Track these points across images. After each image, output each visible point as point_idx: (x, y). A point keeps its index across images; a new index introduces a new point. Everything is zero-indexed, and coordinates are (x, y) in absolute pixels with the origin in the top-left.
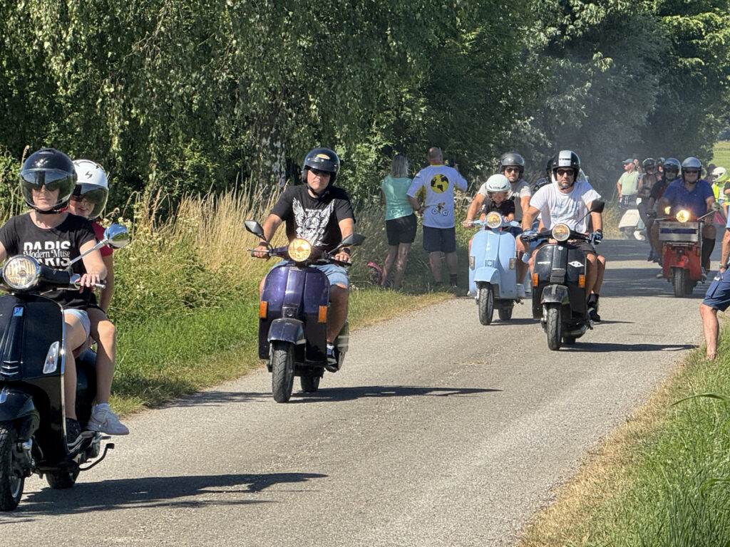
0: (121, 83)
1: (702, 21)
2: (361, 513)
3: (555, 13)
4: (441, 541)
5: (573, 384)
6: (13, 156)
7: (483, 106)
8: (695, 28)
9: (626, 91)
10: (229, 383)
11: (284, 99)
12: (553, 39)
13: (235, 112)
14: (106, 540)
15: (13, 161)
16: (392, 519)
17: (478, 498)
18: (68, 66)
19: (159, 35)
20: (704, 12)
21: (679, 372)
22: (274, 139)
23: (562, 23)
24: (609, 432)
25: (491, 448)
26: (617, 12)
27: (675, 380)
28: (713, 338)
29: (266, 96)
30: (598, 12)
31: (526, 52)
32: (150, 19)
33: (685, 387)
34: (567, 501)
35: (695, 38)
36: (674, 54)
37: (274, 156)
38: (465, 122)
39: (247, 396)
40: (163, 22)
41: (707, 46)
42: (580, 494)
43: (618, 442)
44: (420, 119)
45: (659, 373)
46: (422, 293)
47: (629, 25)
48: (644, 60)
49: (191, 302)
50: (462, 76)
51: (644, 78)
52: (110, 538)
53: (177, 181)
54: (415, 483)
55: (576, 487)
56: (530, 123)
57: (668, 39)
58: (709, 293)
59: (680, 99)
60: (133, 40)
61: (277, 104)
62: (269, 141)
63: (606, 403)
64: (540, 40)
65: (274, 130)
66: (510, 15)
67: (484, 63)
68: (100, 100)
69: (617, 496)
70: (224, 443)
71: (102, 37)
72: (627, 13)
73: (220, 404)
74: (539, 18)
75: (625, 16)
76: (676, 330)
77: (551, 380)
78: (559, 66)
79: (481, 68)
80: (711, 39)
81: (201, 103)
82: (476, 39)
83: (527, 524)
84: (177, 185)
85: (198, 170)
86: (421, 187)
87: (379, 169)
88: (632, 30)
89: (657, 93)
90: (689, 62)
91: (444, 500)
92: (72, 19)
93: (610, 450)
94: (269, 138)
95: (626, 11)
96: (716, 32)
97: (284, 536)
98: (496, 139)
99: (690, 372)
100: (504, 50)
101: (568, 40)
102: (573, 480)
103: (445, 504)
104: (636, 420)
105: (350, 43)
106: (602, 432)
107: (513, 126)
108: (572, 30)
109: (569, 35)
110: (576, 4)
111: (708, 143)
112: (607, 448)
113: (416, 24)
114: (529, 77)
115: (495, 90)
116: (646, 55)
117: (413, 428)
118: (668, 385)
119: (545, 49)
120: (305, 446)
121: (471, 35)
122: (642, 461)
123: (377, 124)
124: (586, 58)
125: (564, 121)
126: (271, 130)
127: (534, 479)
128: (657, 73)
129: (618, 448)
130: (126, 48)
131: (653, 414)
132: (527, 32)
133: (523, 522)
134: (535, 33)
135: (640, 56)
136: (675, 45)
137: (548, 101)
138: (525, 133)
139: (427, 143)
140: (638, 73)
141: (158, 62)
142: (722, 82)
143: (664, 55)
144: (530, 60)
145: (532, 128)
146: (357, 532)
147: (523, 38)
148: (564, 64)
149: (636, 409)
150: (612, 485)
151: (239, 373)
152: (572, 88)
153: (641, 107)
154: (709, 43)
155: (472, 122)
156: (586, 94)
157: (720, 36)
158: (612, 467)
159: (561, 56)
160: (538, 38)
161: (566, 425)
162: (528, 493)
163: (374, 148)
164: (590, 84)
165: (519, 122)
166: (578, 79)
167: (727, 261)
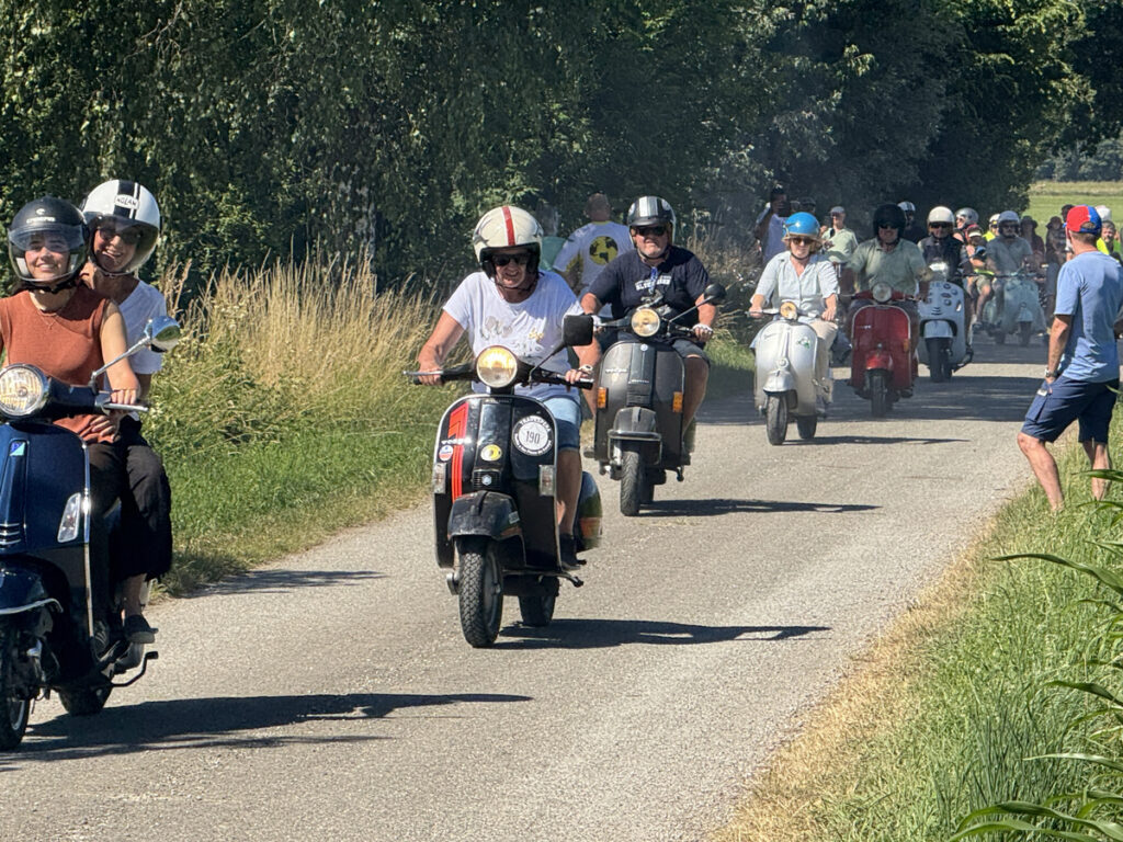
0: (120, 98)
2: (504, 754)
4: (629, 796)
5: (823, 554)
7: (676, 129)
8: (1000, 7)
9: (894, 105)
10: (295, 557)
11: (372, 122)
12: (782, 25)
14: (114, 798)
16: (552, 763)
17: (684, 728)
19: (177, 25)
21: (986, 535)
22: (358, 184)
24: (882, 627)
25: (702, 653)
27: (980, 547)
29: (343, 117)
31: (741, 46)
34: (820, 732)
35: (1000, 23)
36: (967, 48)
37: (357, 208)
38: (649, 156)
40: (183, 5)
41: (1019, 36)
42: (840, 721)
43: (896, 642)
45: (955, 537)
48: (922, 58)
49: (235, 434)
50: (645, 84)
51: (922, 83)
52: (121, 796)
53: (207, 249)
54: (586, 707)
55: (835, 711)
56: (749, 155)
57: (959, 25)
58: (1032, 414)
59: (979, 116)
62: (349, 187)
63: (876, 583)
64: (762, 28)
65: (357, 169)
67: (679, 63)
68: (87, 123)
69: (897, 724)
70: (291, 648)
71: (90, 26)
73: (283, 589)
76: (979, 470)
77: (791, 548)
78: (792, 68)
79: (674, 71)
80: (1025, 25)
81: (244, 128)
82: (665, 27)
83: (761, 768)
84: (207, 255)
85: (240, 232)
86: (576, 255)
88: (903, 11)
89: (944, 106)
90: (990, 59)
91: (632, 732)
93: (884, 654)
94: (350, 182)
96: (1032, 14)
97: (387, 791)
98: (696, 181)
100: (708, 43)
101: (806, 27)
102: (831, 700)
103: (634, 739)
104: (922, 607)
105: (471, 37)
106: (872, 625)
107: (723, 160)
108: (811, 12)
109: (806, 19)
111: (1021, 184)
112: (880, 652)
114: (746, 82)
115: (695, 104)
116: (926, 50)
118: (971, 555)
119: (771, 42)
120: (415, 652)
121: (659, 21)
122: (934, 671)
123: (516, 158)
124: (833, 55)
125: (800, 151)
126: (354, 170)
127: (769, 699)
128: (943, 76)
129: (897, 651)
130: (125, 44)
131: (947, 597)
132: (744, 15)
133: (754, 764)
134: (756, 15)
135: (917, 51)
136: (970, 33)
137: (775, 121)
138: (740, 171)
139: (591, 186)
140: (914, 78)
141: (176, 66)
142: (1042, 91)
143: (953, 50)
144: (747, 59)
145: (751, 163)
146: (499, 782)
147: (736, 24)
148: (799, 64)
149: (922, 592)
150: (889, 708)
151: (310, 541)
152: (810, 100)
153: (918, 128)
154: (1022, 30)
155: (661, 154)
156: (833, 109)
157: (1039, 19)
158: (888, 679)
159: (795, 51)
160: (759, 25)
161: (815, 617)
162: (760, 719)
163: (509, 196)
164: (840, 94)
165: (731, 153)
166: (821, 86)
167: (1057, 365)
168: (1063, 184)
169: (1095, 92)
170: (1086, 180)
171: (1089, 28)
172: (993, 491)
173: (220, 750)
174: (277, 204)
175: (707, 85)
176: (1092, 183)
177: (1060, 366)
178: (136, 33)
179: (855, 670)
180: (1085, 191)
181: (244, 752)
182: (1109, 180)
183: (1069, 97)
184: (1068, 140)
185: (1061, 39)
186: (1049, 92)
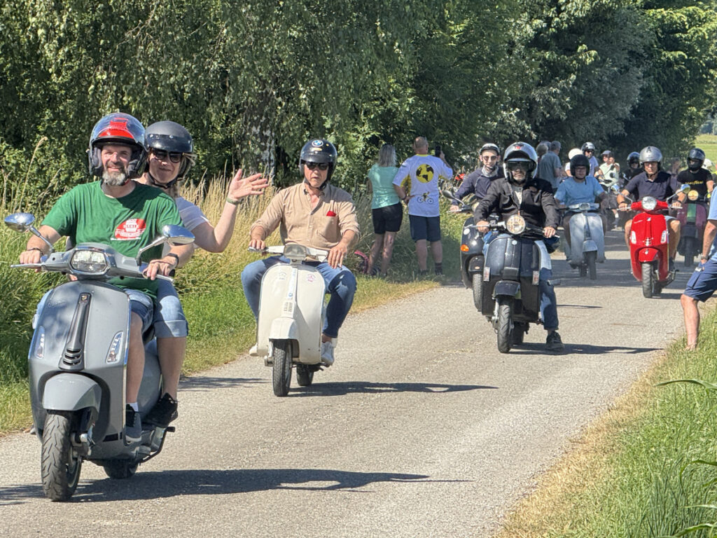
0: (114, 70)
1: (685, 14)
3: (541, 5)
4: (424, 528)
5: (555, 373)
6: (7, 143)
7: (469, 96)
8: (679, 21)
9: (610, 83)
10: (217, 369)
11: (274, 88)
12: (539, 31)
13: (226, 100)
14: (94, 523)
15: (7, 148)
16: (376, 505)
18: (61, 53)
19: (152, 24)
20: (687, 6)
22: (264, 128)
23: (548, 16)
24: (591, 421)
25: (475, 436)
26: (603, 5)
27: (656, 370)
28: (694, 328)
29: (256, 85)
30: (583, 5)
31: (512, 44)
32: (143, 8)
33: (667, 377)
34: (548, 489)
35: (678, 31)
36: (657, 47)
37: (263, 144)
38: (452, 113)
39: (234, 382)
40: (156, 11)
41: (690, 41)
42: (562, 482)
43: (600, 431)
44: (408, 110)
45: (640, 363)
46: (407, 281)
47: (614, 19)
48: (628, 53)
49: (181, 288)
50: (449, 67)
51: (628, 70)
52: (99, 521)
55: (558, 475)
56: (516, 114)
57: (652, 32)
58: (690, 283)
59: (664, 92)
60: (126, 29)
61: (267, 93)
62: (258, 130)
63: (588, 392)
64: (526, 32)
65: (264, 118)
66: (497, 7)
67: (471, 54)
68: (92, 87)
70: (211, 428)
71: (96, 25)
72: (612, 6)
73: (208, 389)
74: (525, 11)
75: (610, 9)
76: (657, 320)
78: (544, 58)
79: (468, 58)
80: (694, 33)
81: (193, 91)
82: (464, 30)
83: (510, 511)
86: (407, 176)
87: (367, 158)
88: (616, 24)
89: (641, 85)
90: (672, 55)
92: (67, 7)
93: (591, 439)
94: (259, 127)
95: (611, 4)
96: (700, 26)
97: (269, 521)
98: (481, 130)
99: (671, 362)
100: (491, 42)
101: (554, 33)
102: (556, 468)
103: (429, 491)
104: (617, 409)
105: (341, 34)
106: (584, 420)
107: (499, 118)
108: (557, 22)
109: (554, 27)
111: (690, 136)
112: (589, 437)
113: (405, 15)
114: (516, 68)
115: (482, 81)
116: (630, 48)
117: (398, 415)
118: (649, 375)
119: (531, 42)
120: (291, 432)
121: (460, 27)
122: (624, 450)
123: (365, 114)
124: (571, 50)
125: (549, 113)
126: (261, 118)
127: (517, 466)
128: (641, 65)
129: (600, 437)
130: (119, 36)
131: (634, 403)
132: (514, 25)
133: (506, 508)
134: (522, 24)
135: (624, 49)
136: (659, 38)
137: (533, 93)
138: (510, 125)
139: (414, 132)
140: (622, 66)
141: (152, 50)
142: (704, 76)
143: (648, 48)
144: (516, 51)
145: (517, 120)
146: (341, 517)
147: (509, 30)
148: (549, 56)
149: (617, 398)
150: (593, 474)
151: (227, 358)
152: (557, 81)
153: (625, 99)
154: (692, 37)
155: (459, 112)
156: (571, 86)
157: (704, 29)
158: (593, 455)
159: (546, 48)
160: (524, 30)
161: (548, 414)
162: (510, 480)
163: (361, 137)
164: (575, 76)
165: (505, 113)
166: (563, 71)
167: (709, 252)
172: (665, 334)
174: (213, 140)
175: (490, 68)
179: (573, 449)
186: (709, 77)
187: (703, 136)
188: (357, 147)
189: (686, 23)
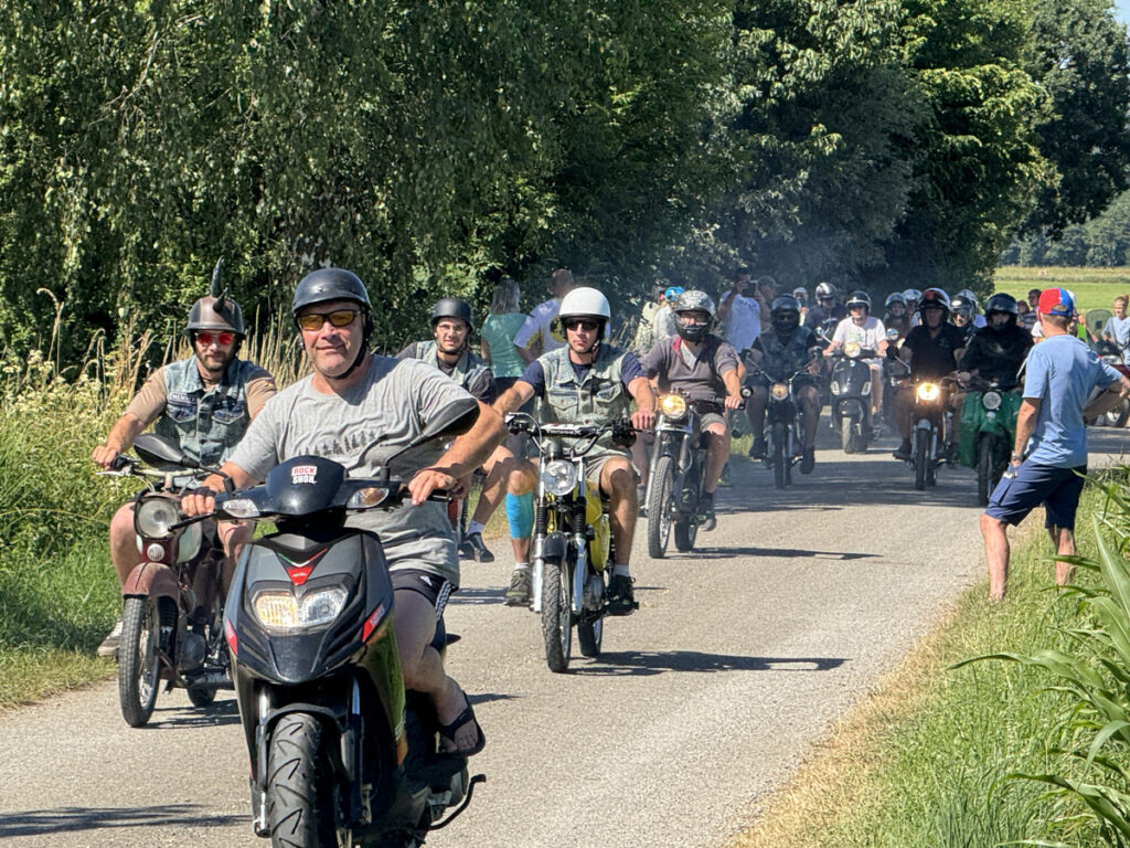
0: (84, 165)
1: (980, 78)
2: (462, 836)
3: (753, 63)
5: (784, 639)
7: (642, 206)
8: (969, 88)
9: (861, 185)
11: (336, 193)
12: (750, 103)
13: (260, 211)
17: (643, 813)
19: (142, 92)
20: (982, 64)
21: (948, 621)
22: (321, 256)
23: (764, 79)
24: (842, 713)
25: (661, 737)
26: (850, 62)
27: (942, 632)
28: (1001, 567)
29: (307, 188)
30: (819, 63)
31: (709, 123)
32: (128, 68)
33: (959, 644)
35: (968, 104)
36: (935, 129)
38: (615, 232)
40: (149, 71)
41: (987, 118)
42: (800, 808)
43: (857, 728)
44: (546, 227)
45: (917, 623)
47: (867, 83)
48: (889, 138)
50: (611, 160)
51: (889, 165)
53: (168, 320)
54: (545, 790)
55: (795, 797)
56: (714, 233)
57: (927, 105)
58: (995, 498)
59: (945, 199)
61: (325, 200)
62: (312, 259)
64: (730, 105)
65: (320, 241)
66: (685, 65)
67: (645, 139)
68: (50, 190)
69: (857, 811)
71: (54, 93)
72: (865, 64)
74: (729, 71)
75: (861, 68)
76: (941, 556)
77: (751, 632)
78: (759, 146)
79: (640, 147)
80: (993, 107)
81: (207, 196)
82: (632, 102)
84: (168, 327)
86: (536, 331)
87: (482, 303)
88: (871, 91)
89: (910, 188)
90: (958, 141)
91: (590, 816)
93: (844, 740)
94: (313, 254)
95: (862, 62)
96: (1001, 95)
98: (661, 259)
99: (965, 620)
100: (676, 120)
101: (774, 106)
102: (790, 786)
103: (592, 823)
104: (883, 694)
105: (440, 106)
106: (833, 712)
107: (688, 239)
108: (779, 90)
109: (774, 97)
110: (785, 49)
111: (986, 268)
112: (840, 738)
113: (542, 77)
114: (714, 161)
115: (662, 182)
116: (892, 130)
117: (540, 705)
118: (933, 641)
119: (738, 120)
121: (626, 96)
122: (895, 758)
123: (480, 233)
124: (800, 133)
125: (766, 231)
126: (316, 241)
127: (729, 784)
128: (909, 158)
129: (857, 737)
130: (90, 112)
131: (909, 684)
132: (711, 92)
134: (722, 93)
135: (884, 131)
136: (938, 113)
137: (741, 200)
138: (705, 250)
139: (555, 262)
140: (881, 158)
141: (141, 134)
142: (1009, 174)
143: (920, 130)
144: (715, 136)
145: (716, 242)
147: (704, 101)
148: (766, 143)
149: (882, 678)
150: (849, 795)
152: (777, 180)
153: (885, 210)
154: (990, 112)
155: (626, 231)
156: (800, 189)
157: (1007, 101)
158: (848, 766)
159: (763, 129)
160: (727, 102)
161: (775, 702)
162: (719, 806)
163: (473, 271)
164: (806, 174)
165: (696, 231)
166: (788, 166)
167: (1025, 448)
168: (1027, 269)
169: (1061, 176)
170: (1051, 265)
171: (1056, 111)
172: (955, 578)
173: (175, 828)
174: (239, 275)
175: (674, 162)
176: (1057, 268)
177: (1028, 449)
178: (101, 99)
179: (816, 756)
180: (1051, 276)
181: (199, 830)
182: (1074, 265)
183: (1036, 181)
184: (1034, 224)
185: (1028, 123)
186: (1016, 175)
187: (1004, 268)
188: (466, 285)
189: (980, 91)
